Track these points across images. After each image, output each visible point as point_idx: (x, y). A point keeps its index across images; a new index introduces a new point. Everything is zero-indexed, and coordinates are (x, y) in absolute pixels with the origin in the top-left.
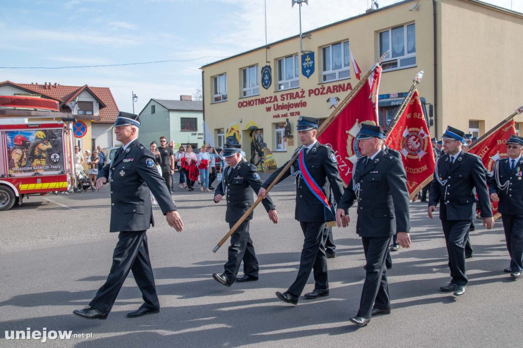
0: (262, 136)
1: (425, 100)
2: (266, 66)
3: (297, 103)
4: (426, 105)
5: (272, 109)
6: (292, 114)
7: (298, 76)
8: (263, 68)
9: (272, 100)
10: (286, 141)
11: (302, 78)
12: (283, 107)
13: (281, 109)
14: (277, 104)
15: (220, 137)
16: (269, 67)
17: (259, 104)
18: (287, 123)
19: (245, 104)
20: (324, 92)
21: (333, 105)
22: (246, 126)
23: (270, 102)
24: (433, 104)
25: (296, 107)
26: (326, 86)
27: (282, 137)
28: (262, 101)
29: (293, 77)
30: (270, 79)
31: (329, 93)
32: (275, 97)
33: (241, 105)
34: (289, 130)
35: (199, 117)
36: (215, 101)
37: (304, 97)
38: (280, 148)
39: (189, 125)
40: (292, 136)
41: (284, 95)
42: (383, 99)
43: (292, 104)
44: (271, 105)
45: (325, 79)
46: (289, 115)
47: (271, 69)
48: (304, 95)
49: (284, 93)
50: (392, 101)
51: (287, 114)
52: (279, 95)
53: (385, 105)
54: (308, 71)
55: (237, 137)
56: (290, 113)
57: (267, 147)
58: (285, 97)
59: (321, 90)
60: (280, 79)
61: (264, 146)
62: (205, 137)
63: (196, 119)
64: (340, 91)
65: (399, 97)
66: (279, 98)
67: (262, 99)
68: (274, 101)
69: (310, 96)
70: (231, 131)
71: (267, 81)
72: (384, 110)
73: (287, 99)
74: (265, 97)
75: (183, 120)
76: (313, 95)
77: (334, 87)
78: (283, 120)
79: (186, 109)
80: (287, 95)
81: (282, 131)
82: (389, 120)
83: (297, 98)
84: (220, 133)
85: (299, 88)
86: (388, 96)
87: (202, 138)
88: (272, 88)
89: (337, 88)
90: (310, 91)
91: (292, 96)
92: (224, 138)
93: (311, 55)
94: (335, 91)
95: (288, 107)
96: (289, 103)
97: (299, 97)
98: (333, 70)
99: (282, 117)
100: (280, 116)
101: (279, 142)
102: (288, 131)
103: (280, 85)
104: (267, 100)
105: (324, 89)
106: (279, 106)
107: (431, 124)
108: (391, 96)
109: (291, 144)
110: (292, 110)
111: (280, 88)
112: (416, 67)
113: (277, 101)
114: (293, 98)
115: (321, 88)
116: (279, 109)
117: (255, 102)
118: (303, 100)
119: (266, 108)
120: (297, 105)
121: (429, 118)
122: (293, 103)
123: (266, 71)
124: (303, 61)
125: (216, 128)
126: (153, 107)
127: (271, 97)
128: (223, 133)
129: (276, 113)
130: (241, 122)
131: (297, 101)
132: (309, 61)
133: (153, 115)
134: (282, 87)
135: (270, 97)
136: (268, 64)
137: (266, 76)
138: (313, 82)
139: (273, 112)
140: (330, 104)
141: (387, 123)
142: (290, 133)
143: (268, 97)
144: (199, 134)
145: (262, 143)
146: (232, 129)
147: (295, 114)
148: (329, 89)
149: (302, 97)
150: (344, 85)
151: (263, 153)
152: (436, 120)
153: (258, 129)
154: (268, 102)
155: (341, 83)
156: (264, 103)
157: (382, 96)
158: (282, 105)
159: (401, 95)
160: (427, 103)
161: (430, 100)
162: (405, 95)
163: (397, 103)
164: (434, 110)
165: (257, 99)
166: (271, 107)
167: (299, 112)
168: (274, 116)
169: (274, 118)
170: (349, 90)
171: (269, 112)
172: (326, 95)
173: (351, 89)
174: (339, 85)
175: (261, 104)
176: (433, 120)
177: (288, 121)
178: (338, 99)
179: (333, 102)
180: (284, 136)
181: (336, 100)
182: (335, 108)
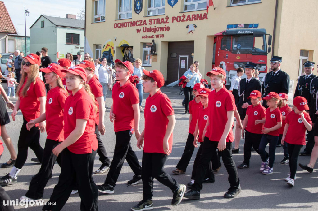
0: (132, 52)
1: (266, 31)
3: (162, 27)
4: (266, 35)
5: (142, 30)
6: (157, 36)
7: (164, 5)
9: (142, 23)
10: (151, 58)
11: (168, 7)
12: (150, 30)
13: (149, 31)
14: (146, 27)
15: (98, 52)
17: (131, 26)
18: (153, 43)
19: (119, 25)
20: (184, 20)
21: (191, 31)
22: (120, 43)
23: (140, 25)
24: (272, 34)
25: (161, 31)
26: (186, 15)
27: (148, 54)
28: (134, 24)
29: (160, 5)
30: (141, 6)
31: (188, 21)
32: (145, 21)
33: (116, 26)
34: (154, 49)
35: (81, 33)
36: (95, 21)
37: (168, 22)
38: (146, 63)
39: (73, 39)
40: (156, 54)
41: (151, 20)
42: (232, 28)
43: (158, 28)
44: (140, 27)
45: (186, 9)
46: (155, 36)
48: (168, 21)
50: (239, 31)
51: (153, 35)
52: (147, 20)
53: (233, 33)
54: (173, 1)
55: (112, 52)
56: (156, 35)
58: (153, 21)
59: (182, 18)
60: (150, 6)
61: (133, 61)
62: (85, 50)
63: (79, 35)
64: (197, 20)
65: (245, 27)
66: (148, 22)
67: (134, 22)
68: (143, 25)
69: (173, 22)
70: (107, 47)
71: (138, 8)
72: (232, 38)
73: (154, 24)
74: (136, 21)
75: (68, 35)
76: (175, 21)
77: (192, 15)
78: (150, 40)
79: (71, 26)
80: (154, 20)
81: (148, 49)
82: (236, 46)
83: (163, 23)
84: (98, 48)
85: (164, 15)
86: (236, 26)
87: (83, 51)
88: (143, 13)
90: (173, 18)
91: (158, 21)
92: (101, 52)
94: (194, 19)
95: (155, 30)
97: (164, 23)
98: (193, 1)
99: (149, 38)
101: (145, 58)
102: (153, 50)
103: (149, 11)
104: (138, 23)
105: (184, 17)
106: (148, 29)
107: (269, 51)
108: (239, 26)
109: (155, 60)
110: (158, 33)
111: (149, 14)
112: (261, 3)
113: (146, 24)
114: (159, 23)
115: (182, 16)
116: (147, 32)
117: (128, 24)
118: (167, 25)
119: (137, 30)
120: (162, 29)
121: (268, 46)
125: (95, 44)
126: (43, 22)
127: (141, 21)
128: (101, 48)
129: (144, 34)
130: (116, 40)
131: (163, 25)
133: (43, 28)
134: (151, 13)
135: (140, 21)
137: (138, 3)
139: (142, 34)
140: (189, 30)
141: (234, 48)
142: (155, 52)
144: (81, 48)
145: (131, 59)
146: (108, 45)
147: (160, 36)
148: (189, 18)
149: (166, 22)
150: (201, 14)
152: (273, 48)
153: (129, 47)
154: (138, 25)
155: (199, 13)
156: (135, 26)
157: (231, 26)
158: (150, 28)
159: (246, 26)
160: (267, 34)
161: (269, 32)
162: (250, 26)
163: (243, 32)
164: (272, 40)
165: (130, 22)
166: (141, 29)
167: (163, 35)
168: (143, 37)
169: (142, 38)
170: (205, 19)
171: (139, 33)
172: (186, 22)
173: (207, 18)
174: (197, 14)
175: (133, 26)
176: (270, 48)
177: (154, 42)
178: (196, 26)
179: (191, 28)
180: (150, 54)
181: (194, 27)
182: (193, 33)
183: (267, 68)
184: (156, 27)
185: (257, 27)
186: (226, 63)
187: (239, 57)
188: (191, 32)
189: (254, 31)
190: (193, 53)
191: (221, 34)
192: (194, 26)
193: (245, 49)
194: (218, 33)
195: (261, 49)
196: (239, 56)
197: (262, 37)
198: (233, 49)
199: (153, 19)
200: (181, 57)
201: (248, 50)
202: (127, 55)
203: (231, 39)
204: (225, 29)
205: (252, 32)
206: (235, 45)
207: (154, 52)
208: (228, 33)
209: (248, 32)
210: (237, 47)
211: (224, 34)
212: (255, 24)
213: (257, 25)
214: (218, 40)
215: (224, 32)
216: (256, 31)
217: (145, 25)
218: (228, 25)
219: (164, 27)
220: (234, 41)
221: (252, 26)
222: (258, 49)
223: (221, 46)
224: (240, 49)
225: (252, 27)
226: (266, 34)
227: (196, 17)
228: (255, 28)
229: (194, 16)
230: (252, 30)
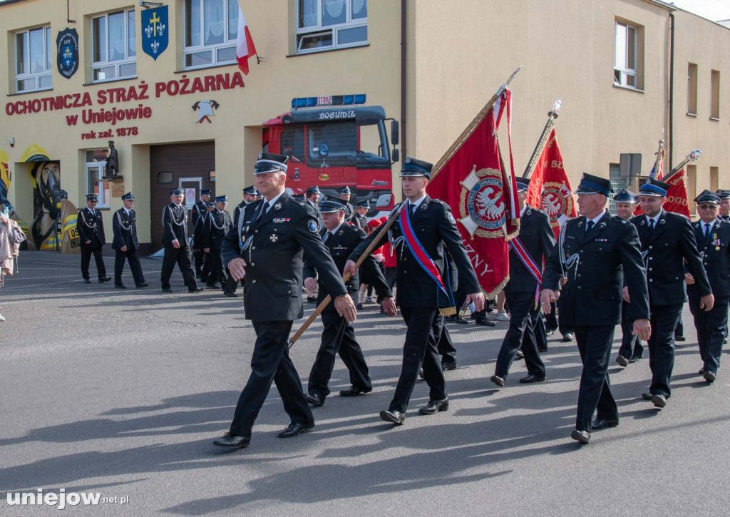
0: (57, 175)
1: (383, 111)
2: (67, 30)
3: (132, 110)
4: (385, 121)
5: (80, 119)
6: (121, 132)
7: (134, 54)
8: (61, 34)
9: (80, 102)
10: (108, 188)
11: (143, 59)
12: (102, 117)
13: (99, 121)
14: (90, 111)
16: (74, 31)
17: (51, 109)
18: (110, 150)
19: (20, 108)
20: (187, 89)
21: (206, 117)
22: (23, 154)
23: (75, 105)
24: (398, 119)
25: (129, 118)
26: (191, 77)
27: (100, 178)
28: (59, 103)
29: (123, 55)
30: (75, 57)
32: (87, 95)
33: (12, 109)
34: (115, 164)
37: (147, 97)
40: (121, 177)
41: (104, 93)
42: (304, 106)
43: (120, 111)
44: (77, 111)
45: (189, 62)
46: (114, 133)
47: (77, 37)
48: (145, 94)
49: (105, 87)
50: (320, 112)
51: (110, 131)
52: (93, 92)
53: (308, 119)
54: (155, 45)
55: (4, 177)
56: (118, 130)
57: (69, 199)
58: (108, 95)
59: (181, 85)
60: (97, 58)
61: (62, 197)
64: (219, 88)
65: (334, 104)
66: (94, 98)
67: (57, 98)
68: (83, 104)
69: (158, 95)
71: (68, 62)
72: (305, 129)
73: (112, 101)
74: (63, 95)
76: (164, 94)
77: (207, 78)
78: (103, 143)
80: (111, 91)
81: (100, 166)
82: (316, 149)
83: (132, 99)
85: (136, 78)
86: (314, 101)
88: (80, 76)
89: (212, 84)
90: (158, 85)
91: (120, 94)
93: (162, 12)
94: (210, 87)
95: (114, 116)
97: (136, 98)
98: (205, 45)
99: (100, 137)
100: (97, 135)
101: (93, 189)
102: (112, 167)
103: (96, 71)
104: (69, 101)
105: (186, 82)
106: (95, 114)
107: (396, 159)
108: (320, 102)
109: (119, 193)
110: (121, 124)
111: (96, 78)
112: (368, 45)
113: (90, 104)
114: (124, 100)
115: (181, 81)
116: (94, 122)
117: (42, 103)
118: (145, 104)
119: (67, 117)
120: (131, 114)
121: (391, 147)
122: (124, 109)
123: (67, 39)
124: (145, 23)
127: (78, 96)
129: (88, 128)
130: (12, 145)
131: (133, 104)
132: (158, 24)
134: (102, 76)
135: (74, 95)
136: (71, 26)
137: (68, 50)
138: (165, 67)
139: (81, 127)
140: (200, 113)
141: (312, 155)
142: (117, 171)
143: (71, 94)
145: (56, 191)
147: (127, 131)
148: (198, 85)
149: (142, 97)
150: (227, 75)
151: (59, 211)
152: (404, 150)
153: (49, 162)
154: (70, 105)
155: (223, 72)
156: (62, 108)
157: (302, 101)
158: (100, 112)
159: (338, 100)
160: (387, 118)
161: (393, 112)
162: (347, 101)
163: (331, 116)
164: (400, 131)
165: (48, 99)
166: (77, 116)
167: (136, 128)
168: (83, 136)
169: (83, 138)
170: (237, 87)
171: (72, 126)
172: (191, 94)
173: (242, 85)
174: (217, 76)
175: (57, 108)
176: (398, 150)
177: (113, 146)
178: (215, 105)
179: (205, 109)
180: (103, 178)
181: (212, 106)
182: (210, 122)
183: (392, 198)
184: (117, 111)
185: (363, 102)
186: (295, 190)
187: (325, 175)
188: (205, 120)
189: (356, 111)
190: (214, 170)
191: (280, 121)
192: (212, 103)
193: (339, 157)
194: (270, 120)
195: (377, 154)
196: (326, 173)
197: (375, 127)
198: (309, 156)
199: (108, 91)
200: (183, 183)
201: (345, 157)
202: (46, 183)
203: (303, 132)
204: (287, 109)
205: (353, 115)
206: (315, 147)
207: (114, 173)
208: (295, 117)
209: (344, 115)
210: (319, 152)
211: (287, 122)
212: (357, 96)
213: (362, 99)
214: (273, 136)
215: (286, 117)
216: (362, 112)
217: (87, 105)
218: (294, 100)
219: (137, 110)
220: (311, 137)
221: (351, 99)
222: (369, 155)
223: (282, 150)
224: (326, 156)
225: (350, 103)
226: (384, 119)
227: (215, 83)
228: (359, 106)
229: (210, 81)
230: (351, 110)
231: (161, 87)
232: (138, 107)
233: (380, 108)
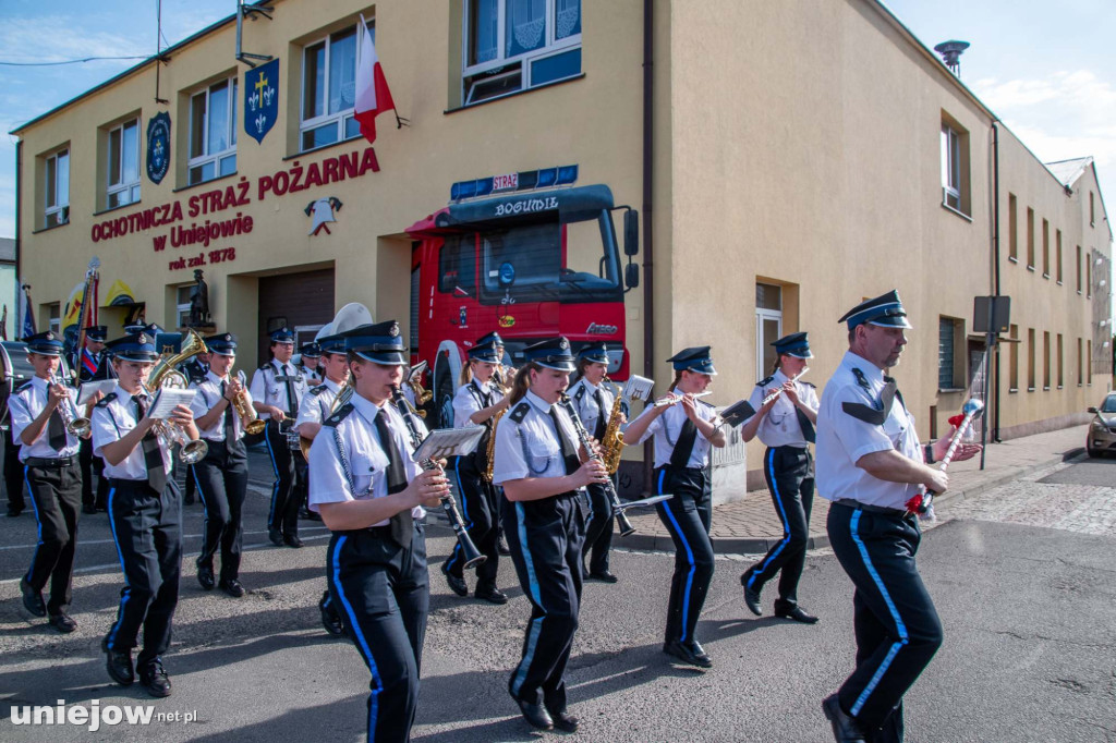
1: (610, 193)
2: (160, 116)
3: (229, 222)
4: (613, 212)
5: (169, 240)
6: (215, 257)
7: (237, 140)
8: (152, 121)
9: (169, 216)
11: (245, 145)
12: (194, 236)
13: (190, 242)
14: (180, 227)
16: (165, 117)
17: (138, 230)
18: (196, 285)
19: (107, 230)
20: (299, 183)
21: (323, 225)
22: (108, 295)
23: (164, 221)
24: (638, 206)
25: (224, 235)
28: (146, 220)
29: (225, 142)
30: (166, 154)
31: (313, 185)
32: (177, 205)
33: (99, 233)
34: (203, 306)
37: (248, 201)
41: (196, 199)
42: (471, 195)
43: (215, 225)
44: (163, 230)
46: (207, 259)
47: (169, 121)
48: (246, 198)
49: (197, 192)
50: (498, 202)
51: (202, 255)
52: (184, 199)
53: (477, 217)
54: (261, 121)
56: (211, 255)
58: (200, 204)
59: (292, 178)
60: (198, 150)
64: (343, 178)
65: (521, 187)
66: (186, 208)
67: (145, 212)
68: (172, 220)
69: (261, 197)
70: (74, 310)
71: (158, 160)
72: (477, 238)
73: (205, 212)
74: (151, 208)
76: (269, 194)
77: (326, 163)
78: (187, 275)
80: (204, 197)
82: (494, 274)
83: (230, 206)
85: (235, 174)
86: (487, 185)
88: (170, 179)
89: (334, 169)
91: (216, 200)
93: (271, 68)
94: (330, 177)
95: (207, 233)
96: (208, 222)
97: (235, 205)
98: (329, 114)
100: (187, 263)
102: (200, 310)
103: (194, 171)
104: (158, 216)
105: (298, 172)
106: (185, 232)
107: (633, 282)
108: (498, 185)
110: (220, 243)
111: (193, 181)
112: (582, 77)
113: (181, 218)
114: (220, 207)
115: (292, 172)
116: (184, 244)
117: (129, 222)
118: (245, 210)
119: (155, 239)
120: (227, 229)
121: (625, 261)
122: (218, 222)
123: (160, 128)
124: (250, 90)
125: (43, 302)
127: (167, 208)
128: (58, 315)
129: (177, 254)
131: (229, 214)
132: (265, 89)
135: (164, 207)
136: (162, 108)
138: (272, 153)
139: (171, 253)
140: (316, 220)
141: (488, 283)
143: (159, 206)
146: (77, 304)
147: (222, 255)
148: (315, 177)
149: (243, 201)
150: (355, 155)
152: (649, 264)
153: (134, 305)
154: (159, 223)
155: (348, 150)
156: (149, 227)
157: (467, 186)
158: (190, 228)
159: (527, 179)
160: (616, 206)
161: (627, 194)
162: (544, 180)
163: (516, 209)
164: (643, 230)
165: (135, 216)
166: (165, 237)
167: (234, 250)
168: (171, 265)
169: (171, 269)
170: (369, 172)
171: (160, 251)
172: (304, 191)
173: (376, 168)
174: (341, 157)
175: (144, 228)
176: (636, 266)
177: (201, 278)
178: (337, 204)
179: (323, 212)
181: (332, 207)
182: (329, 232)
183: (626, 356)
184: (210, 225)
185: (573, 179)
186: (460, 345)
187: (510, 318)
188: (323, 230)
189: (560, 198)
191: (432, 224)
192: (332, 202)
193: (532, 285)
194: (418, 223)
195: (598, 275)
196: (511, 315)
197: (594, 224)
198: (484, 286)
199: (201, 197)
201: (543, 285)
203: (474, 245)
204: (444, 202)
205: (554, 206)
206: (493, 269)
207: (203, 319)
208: (456, 216)
209: (537, 206)
210: (498, 278)
211: (443, 224)
212: (561, 169)
213: (571, 173)
214: (428, 253)
215: (442, 216)
216: (569, 198)
217: (177, 219)
218: (455, 186)
219: (235, 221)
220: (487, 253)
221: (551, 177)
222: (583, 277)
223: (440, 277)
224: (511, 283)
225: (550, 183)
226: (610, 208)
227: (338, 169)
228: (566, 187)
229: (331, 166)
230: (550, 195)
231: (265, 184)
232: (236, 217)
233: (605, 189)
